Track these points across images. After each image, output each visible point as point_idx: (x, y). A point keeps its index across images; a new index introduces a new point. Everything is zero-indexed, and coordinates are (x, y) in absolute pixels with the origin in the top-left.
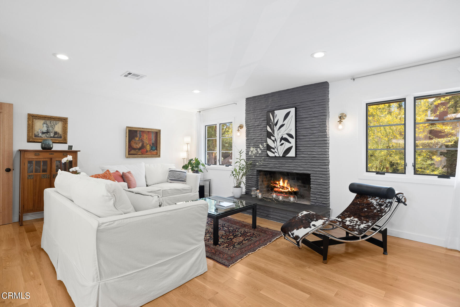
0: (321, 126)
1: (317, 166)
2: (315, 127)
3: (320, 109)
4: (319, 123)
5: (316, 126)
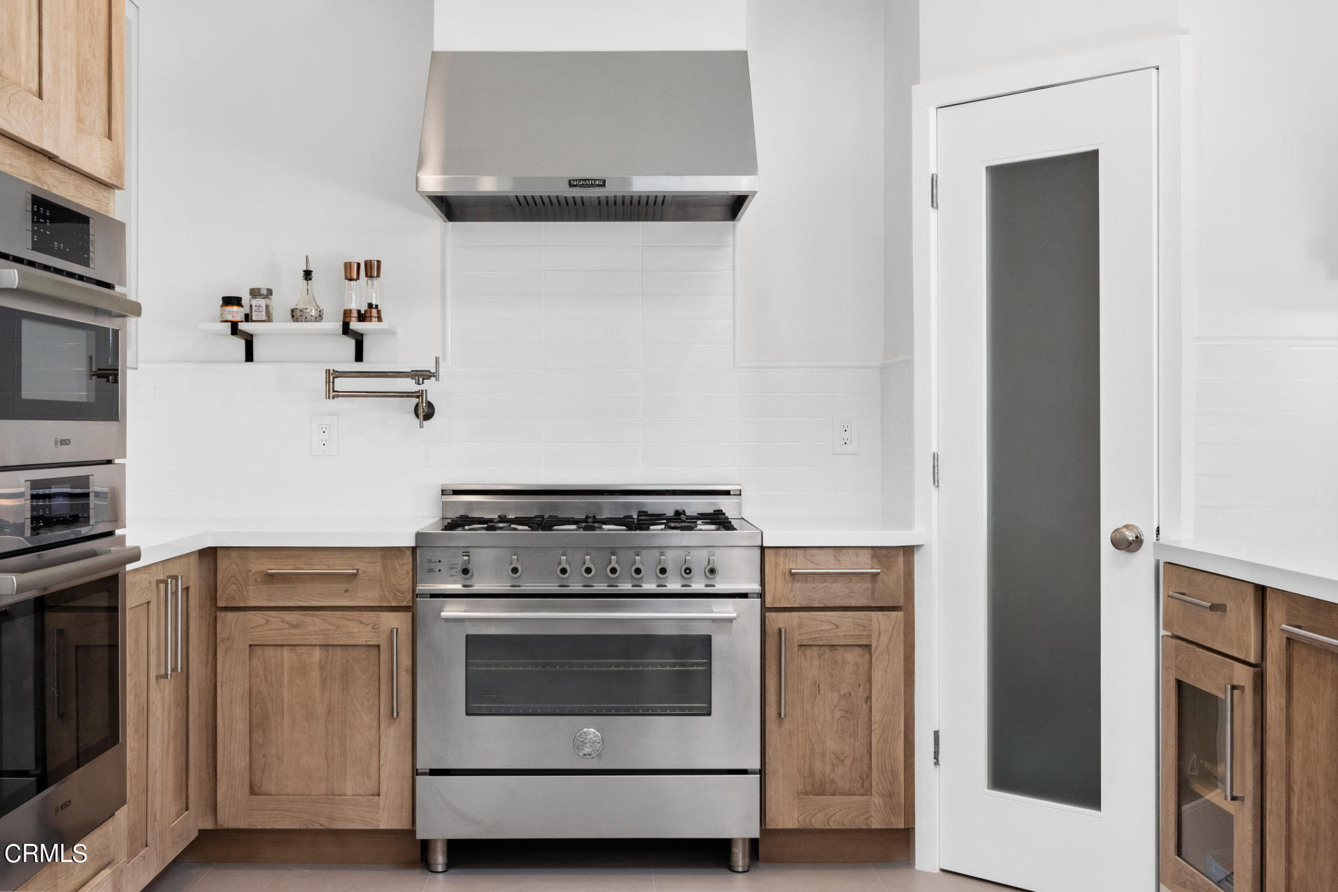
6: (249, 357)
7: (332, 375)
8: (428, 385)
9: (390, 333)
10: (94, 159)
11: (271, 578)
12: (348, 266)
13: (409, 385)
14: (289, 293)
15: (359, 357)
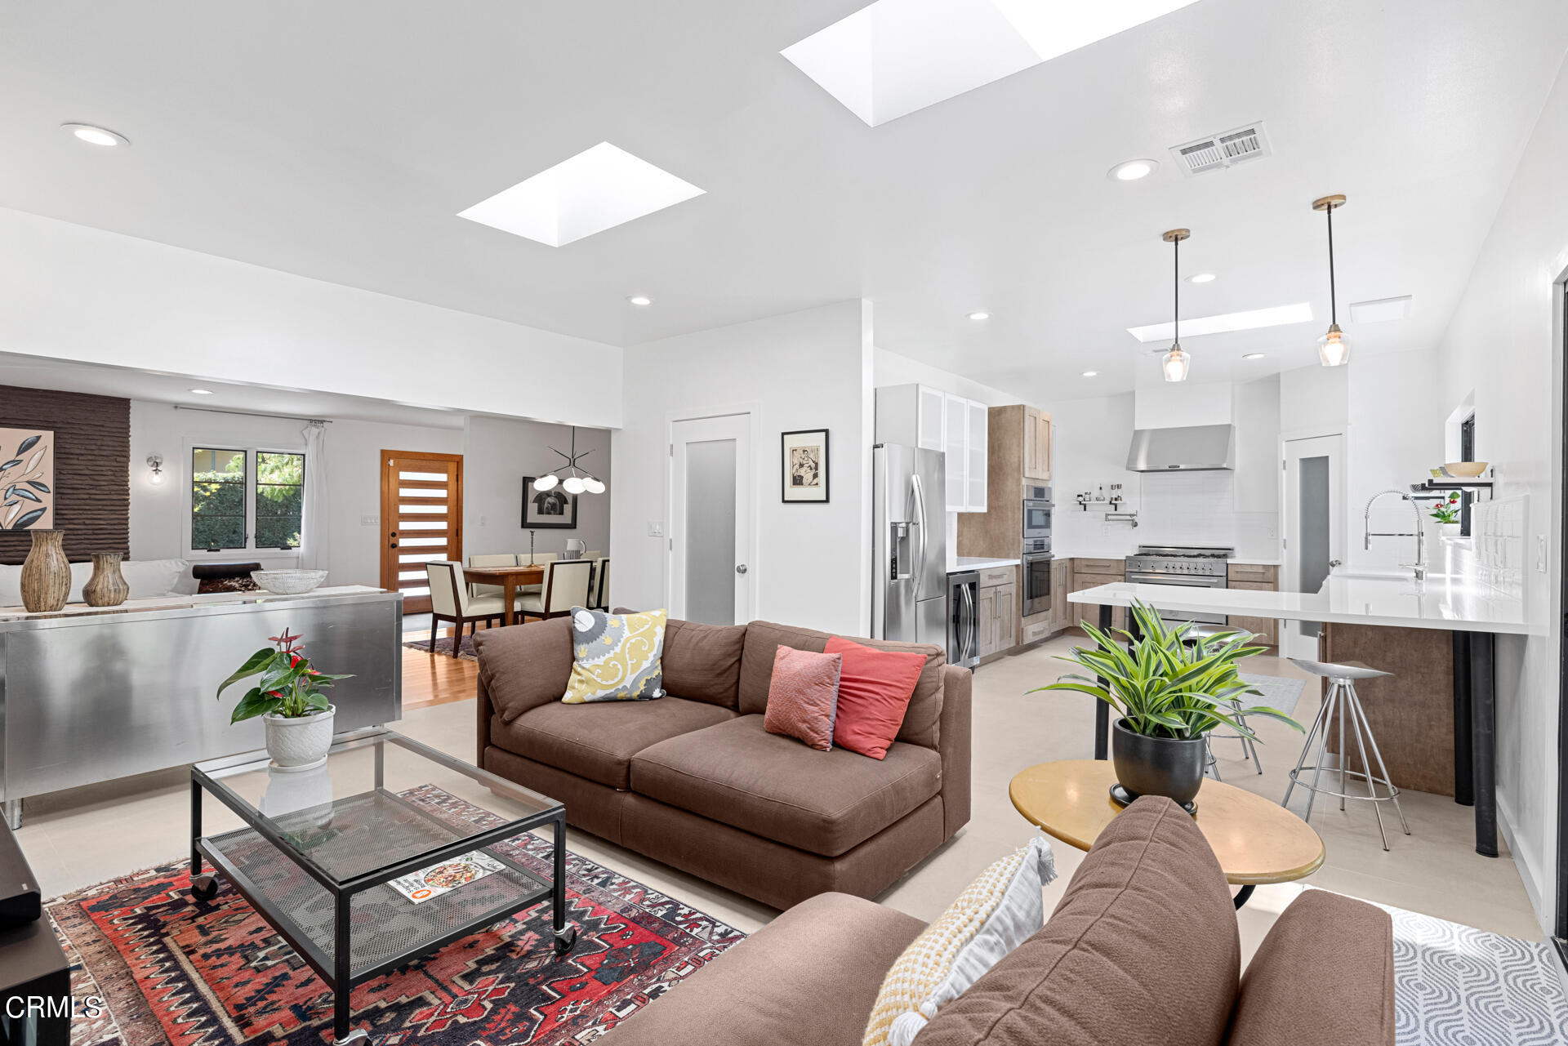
0: (118, 474)
1: (107, 546)
2: (105, 475)
3: (116, 444)
4: (113, 469)
5: (105, 473)
6: (1085, 510)
7: (1107, 515)
8: (1134, 518)
9: (1124, 504)
10: (1045, 476)
11: (1088, 566)
12: (1112, 486)
13: (1129, 517)
14: (1096, 493)
15: (1116, 510)
